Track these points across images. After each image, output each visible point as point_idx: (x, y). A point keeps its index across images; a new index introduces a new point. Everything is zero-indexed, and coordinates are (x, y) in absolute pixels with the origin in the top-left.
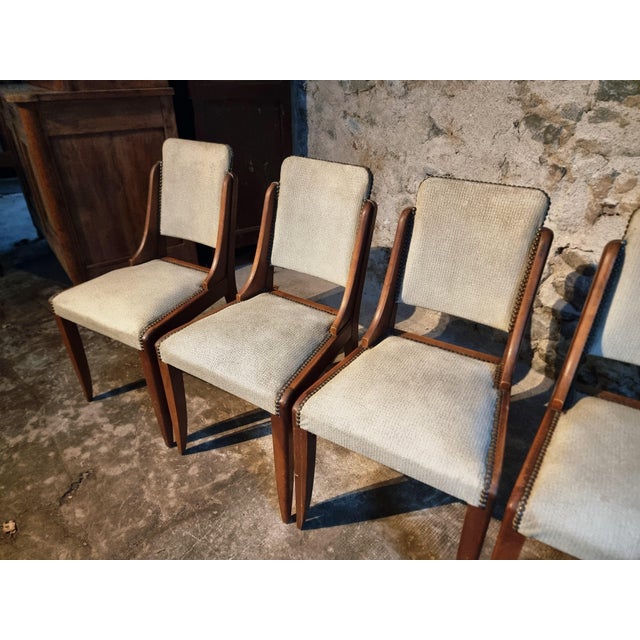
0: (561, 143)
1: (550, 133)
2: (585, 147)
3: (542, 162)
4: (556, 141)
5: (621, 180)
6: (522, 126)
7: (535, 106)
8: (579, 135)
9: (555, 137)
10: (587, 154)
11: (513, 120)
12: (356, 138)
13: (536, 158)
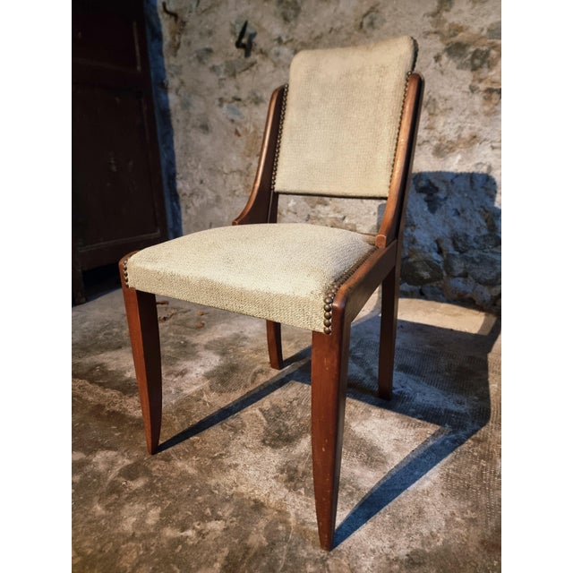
0: (491, 65)
1: (477, 58)
3: (473, 89)
4: (485, 65)
6: (445, 58)
7: (455, 35)
9: (483, 61)
11: (435, 53)
12: (239, 124)
13: (466, 88)
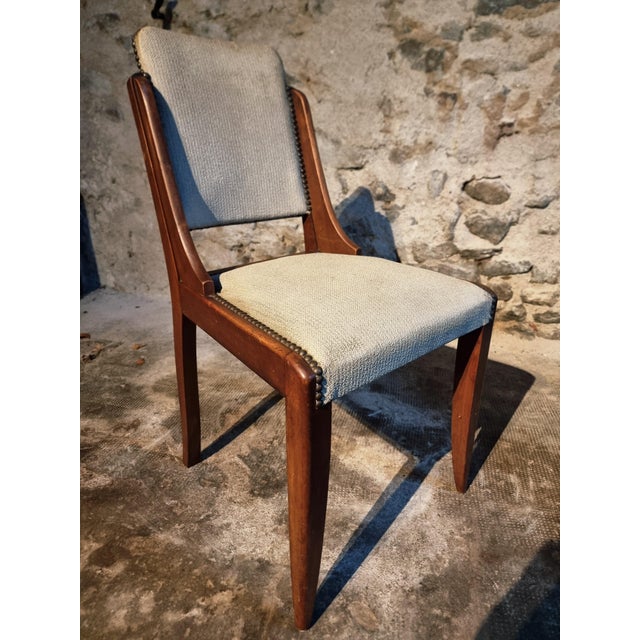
0: (445, 68)
1: (432, 58)
2: (471, 68)
3: (428, 92)
4: (440, 67)
5: (512, 97)
6: (399, 56)
7: (409, 31)
8: (463, 56)
9: (437, 64)
10: (474, 75)
11: (388, 49)
13: (421, 90)
